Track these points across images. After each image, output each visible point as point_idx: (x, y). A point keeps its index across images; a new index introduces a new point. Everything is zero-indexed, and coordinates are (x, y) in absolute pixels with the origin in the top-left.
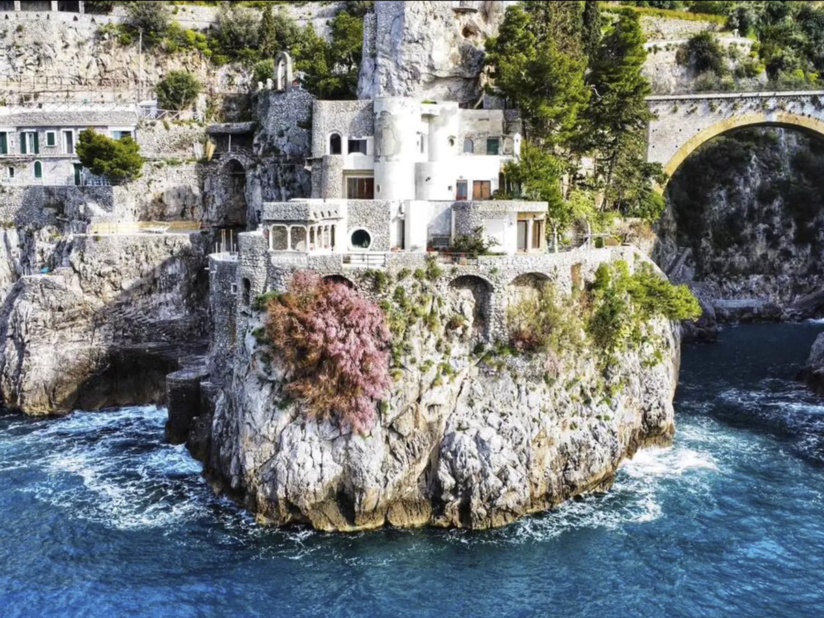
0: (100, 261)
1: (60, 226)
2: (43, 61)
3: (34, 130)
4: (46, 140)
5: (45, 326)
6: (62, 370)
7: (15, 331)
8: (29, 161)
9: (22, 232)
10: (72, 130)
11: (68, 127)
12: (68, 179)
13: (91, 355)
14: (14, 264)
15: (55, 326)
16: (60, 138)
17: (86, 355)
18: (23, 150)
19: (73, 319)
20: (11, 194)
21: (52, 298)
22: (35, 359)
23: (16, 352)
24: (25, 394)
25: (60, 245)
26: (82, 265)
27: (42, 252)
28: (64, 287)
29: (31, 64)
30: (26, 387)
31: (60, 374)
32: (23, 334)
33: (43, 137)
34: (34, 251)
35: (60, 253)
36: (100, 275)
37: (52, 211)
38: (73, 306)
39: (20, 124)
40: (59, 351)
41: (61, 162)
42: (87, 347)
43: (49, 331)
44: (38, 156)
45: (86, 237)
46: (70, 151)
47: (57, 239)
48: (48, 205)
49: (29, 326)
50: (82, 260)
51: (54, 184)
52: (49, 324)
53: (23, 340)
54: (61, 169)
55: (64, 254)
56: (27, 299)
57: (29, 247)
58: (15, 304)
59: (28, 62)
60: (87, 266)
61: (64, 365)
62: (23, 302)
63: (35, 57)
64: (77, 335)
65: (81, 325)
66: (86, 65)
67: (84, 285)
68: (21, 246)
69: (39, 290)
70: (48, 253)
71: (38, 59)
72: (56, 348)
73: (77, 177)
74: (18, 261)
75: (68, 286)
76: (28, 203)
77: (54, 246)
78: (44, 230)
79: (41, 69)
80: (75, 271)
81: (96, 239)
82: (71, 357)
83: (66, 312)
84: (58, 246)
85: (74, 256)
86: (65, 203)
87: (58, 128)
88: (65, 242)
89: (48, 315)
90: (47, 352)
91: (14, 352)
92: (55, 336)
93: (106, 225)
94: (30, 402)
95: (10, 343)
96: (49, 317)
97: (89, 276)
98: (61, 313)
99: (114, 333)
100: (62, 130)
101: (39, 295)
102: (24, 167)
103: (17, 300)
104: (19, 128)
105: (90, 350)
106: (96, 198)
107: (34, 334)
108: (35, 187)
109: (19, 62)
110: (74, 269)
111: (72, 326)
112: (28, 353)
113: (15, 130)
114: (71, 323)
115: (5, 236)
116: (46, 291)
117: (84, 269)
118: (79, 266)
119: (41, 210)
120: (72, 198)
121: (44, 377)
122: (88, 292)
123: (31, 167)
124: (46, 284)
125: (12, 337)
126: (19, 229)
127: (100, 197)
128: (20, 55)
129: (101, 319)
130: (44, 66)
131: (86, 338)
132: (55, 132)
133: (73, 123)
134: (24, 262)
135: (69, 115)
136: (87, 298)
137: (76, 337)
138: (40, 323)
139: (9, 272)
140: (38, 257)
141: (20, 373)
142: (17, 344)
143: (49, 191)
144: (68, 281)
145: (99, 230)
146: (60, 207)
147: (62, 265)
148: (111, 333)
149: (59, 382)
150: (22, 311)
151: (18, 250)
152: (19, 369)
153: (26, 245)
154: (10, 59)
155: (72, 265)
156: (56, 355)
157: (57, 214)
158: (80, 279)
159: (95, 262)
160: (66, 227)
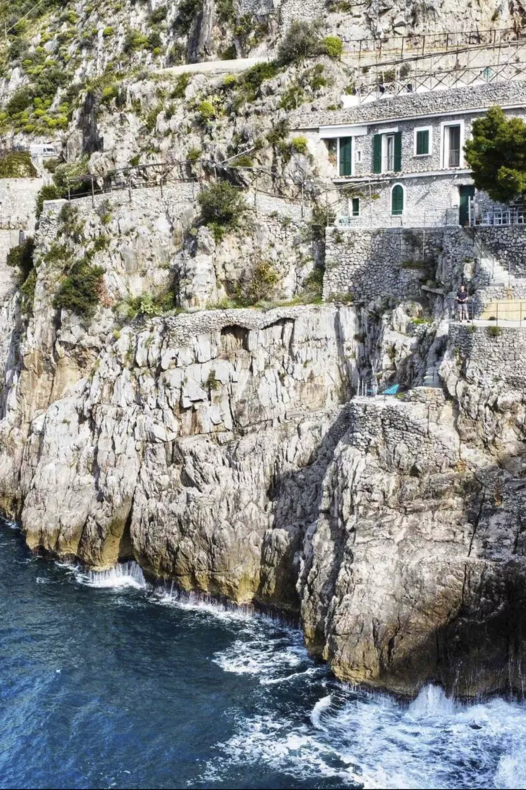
0: (497, 380)
1: (428, 303)
2: (420, 16)
3: (396, 130)
4: (415, 147)
5: (386, 503)
6: (408, 602)
7: (332, 504)
8: (385, 186)
9: (364, 313)
10: (461, 122)
11: (453, 117)
12: (447, 215)
13: (467, 577)
14: (348, 369)
15: (403, 505)
16: (439, 139)
17: (458, 576)
18: (376, 166)
19: (437, 495)
20: (351, 244)
21: (402, 448)
22: (362, 569)
23: (332, 544)
24: (339, 640)
25: (424, 338)
26: (462, 384)
27: (393, 352)
28: (424, 428)
29: (401, 24)
30: (342, 625)
31: (406, 609)
32: (346, 511)
33: (410, 140)
34: (380, 348)
35: (423, 355)
36: (495, 408)
37: (415, 274)
38: (438, 468)
39: (374, 120)
40: (407, 560)
41: (438, 185)
42: (462, 558)
43: (393, 514)
44: (399, 175)
45: (474, 329)
46: (454, 162)
47: (419, 329)
48: (409, 264)
49: (357, 499)
50: (462, 375)
51: (421, 226)
52: (392, 499)
53: (344, 523)
54: (436, 197)
55: (430, 358)
56: (357, 446)
57: (374, 339)
58: (337, 452)
59: (396, 22)
60: (471, 388)
61: (414, 592)
62: (351, 449)
63: (409, 11)
64: (443, 528)
65: (451, 507)
66: (491, 14)
67: (462, 427)
68: (360, 338)
69: (379, 431)
70: (403, 354)
71: (414, 14)
72: (400, 551)
73: (463, 209)
74: (353, 363)
75: (433, 427)
76: (376, 258)
77: (414, 340)
78: (400, 310)
79: (417, 31)
80: (448, 397)
81: (493, 333)
82: (427, 576)
83: (426, 478)
84: (420, 342)
85: (448, 365)
86: (440, 260)
87: (436, 120)
88: (433, 334)
89: (391, 481)
90: (383, 559)
91: (328, 545)
92: (401, 526)
93: (513, 304)
94: (345, 658)
95: (323, 524)
96: (393, 485)
97: (474, 408)
98: (417, 480)
99: (517, 534)
100: (443, 124)
101: (377, 440)
102: (376, 197)
103: (341, 445)
104: (371, 128)
105: (466, 564)
106: (495, 249)
107: (363, 516)
108: (390, 232)
109: (383, 25)
110: (446, 392)
111: (434, 509)
112: (350, 553)
113: (364, 132)
114: (433, 502)
115: (337, 318)
116: (391, 432)
117: (466, 393)
118: (456, 387)
119: (396, 272)
120: (452, 251)
121: (375, 610)
122: (470, 440)
123: (386, 195)
124: (392, 419)
125: (327, 512)
126: (359, 307)
127: (504, 247)
128: (385, 11)
129: (492, 501)
130: (422, 25)
131: (459, 537)
132: (429, 128)
133: (463, 110)
134: (364, 366)
135: (457, 95)
136: (468, 453)
137: (441, 532)
138: (377, 496)
139: (339, 383)
140: (386, 361)
141: (333, 592)
142: (333, 528)
143: (412, 237)
144: (433, 416)
145: (501, 315)
146: (429, 267)
147: (423, 383)
148: (511, 533)
149: (401, 626)
150: (347, 467)
151: (355, 344)
152: (333, 586)
153: (369, 336)
154: (369, 20)
155: (442, 383)
156: (400, 566)
157: (423, 281)
158: (457, 412)
159: (488, 380)
160: (437, 306)
